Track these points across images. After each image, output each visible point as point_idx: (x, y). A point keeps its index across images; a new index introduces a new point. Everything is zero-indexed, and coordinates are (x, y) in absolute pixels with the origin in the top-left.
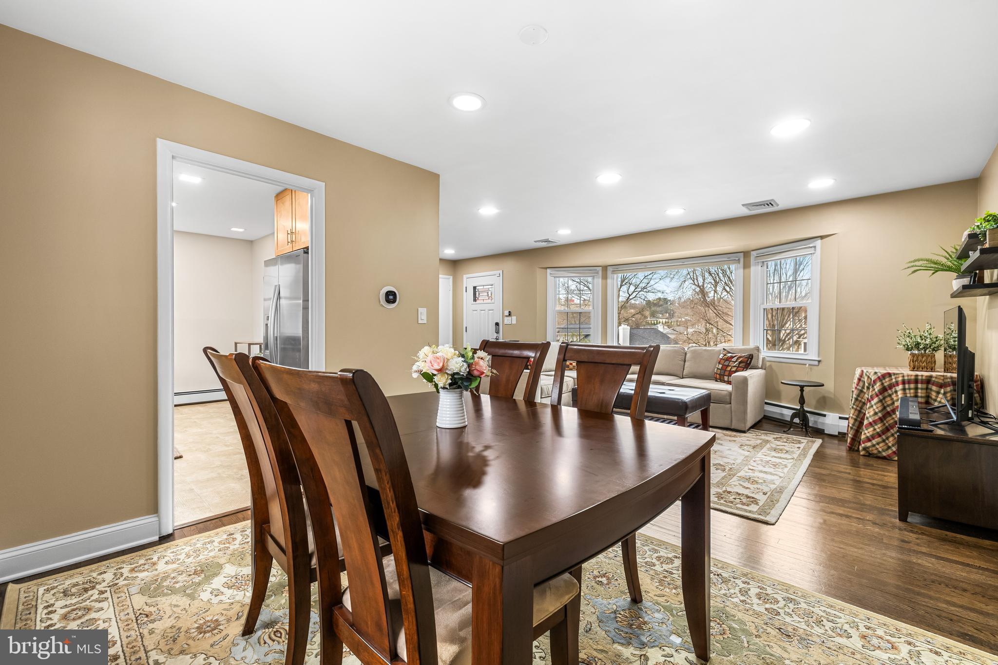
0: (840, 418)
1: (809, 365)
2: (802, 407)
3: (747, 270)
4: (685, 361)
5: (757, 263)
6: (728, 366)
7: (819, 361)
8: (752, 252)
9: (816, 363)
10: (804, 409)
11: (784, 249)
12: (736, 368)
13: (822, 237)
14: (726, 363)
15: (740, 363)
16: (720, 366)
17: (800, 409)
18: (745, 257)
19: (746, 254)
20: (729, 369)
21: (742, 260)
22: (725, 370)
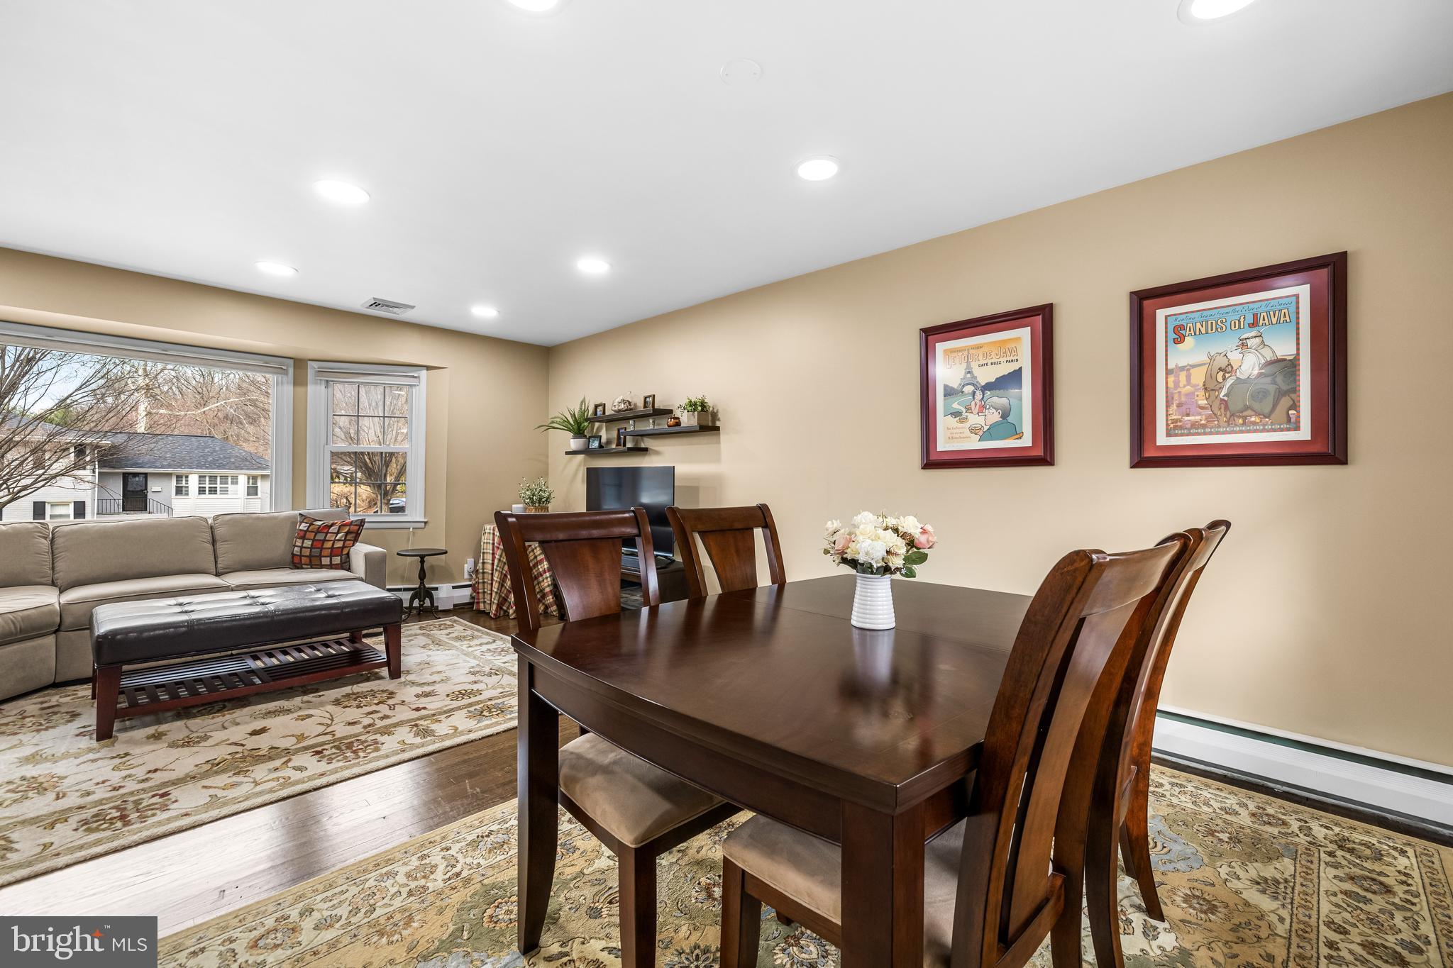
0: (454, 588)
1: (413, 528)
2: (422, 583)
3: (300, 390)
4: (214, 542)
5: (319, 381)
6: (324, 540)
7: (426, 523)
8: (309, 362)
9: (423, 524)
10: (425, 586)
11: (370, 371)
12: (342, 542)
13: (428, 368)
14: (320, 537)
15: (347, 533)
16: (308, 543)
17: (420, 586)
18: (298, 367)
19: (300, 364)
20: (329, 545)
21: (291, 371)
22: (322, 548)
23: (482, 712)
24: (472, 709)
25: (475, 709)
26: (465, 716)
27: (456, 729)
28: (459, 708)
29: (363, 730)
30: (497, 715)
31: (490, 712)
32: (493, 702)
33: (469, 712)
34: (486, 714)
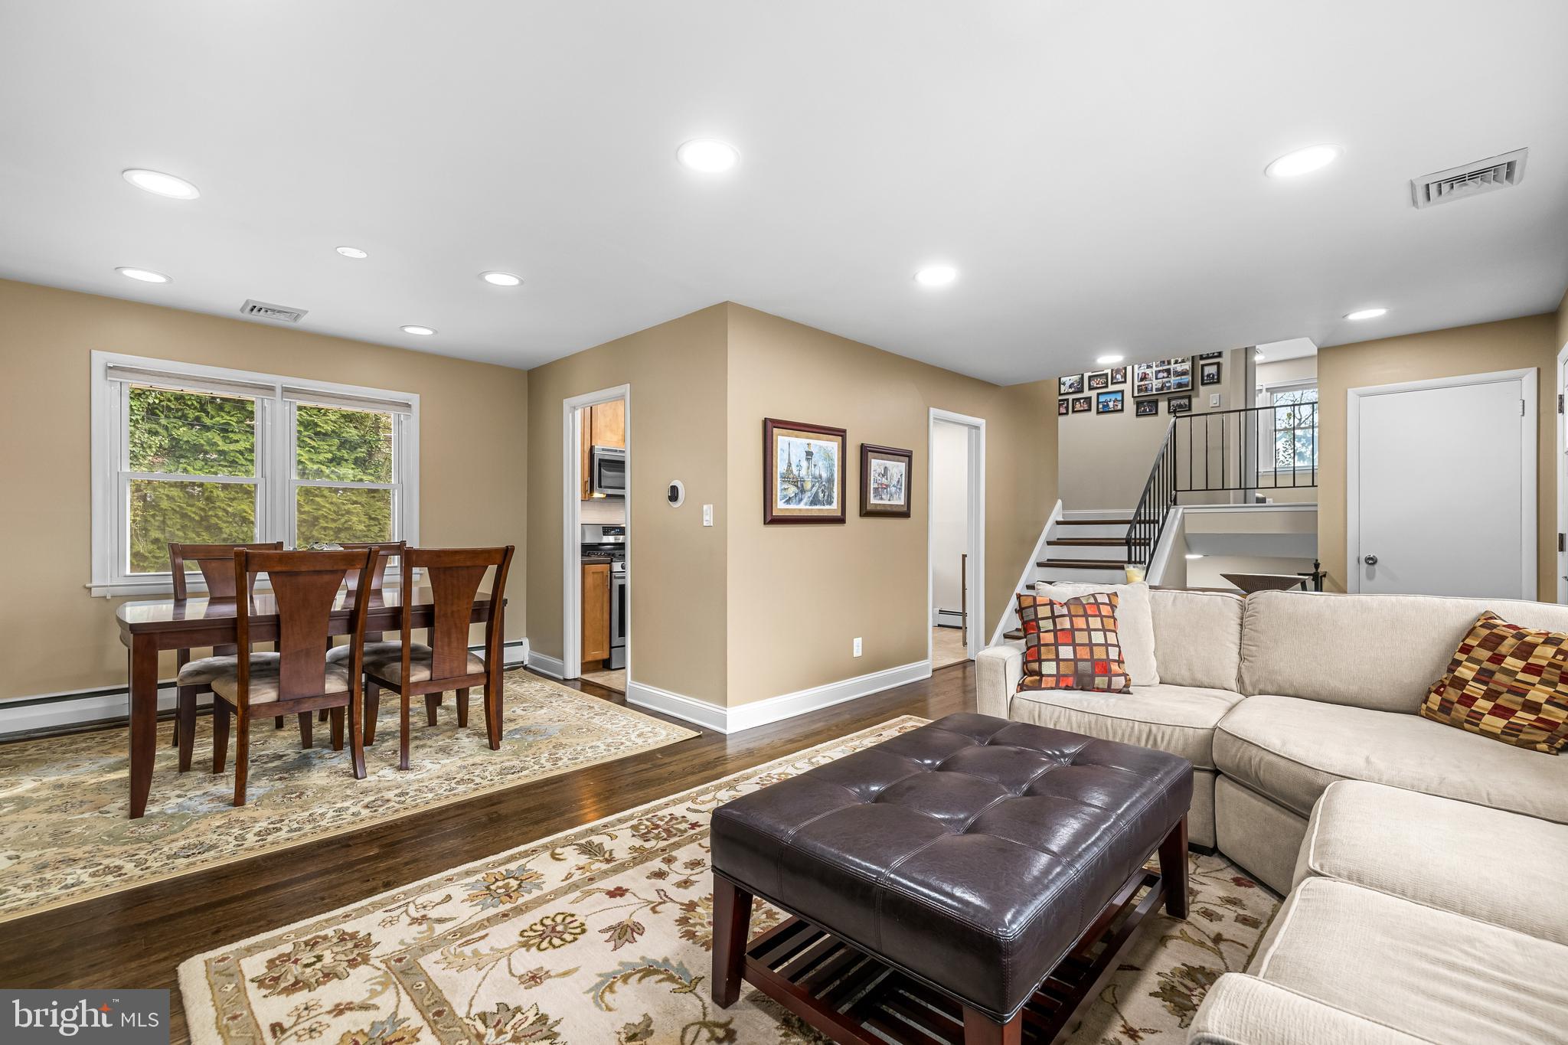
23: (520, 886)
24: (536, 893)
25: (530, 892)
26: (544, 878)
27: (554, 856)
28: (558, 893)
29: (674, 853)
30: (497, 880)
31: (506, 887)
32: (502, 908)
33: (539, 886)
34: (514, 883)
